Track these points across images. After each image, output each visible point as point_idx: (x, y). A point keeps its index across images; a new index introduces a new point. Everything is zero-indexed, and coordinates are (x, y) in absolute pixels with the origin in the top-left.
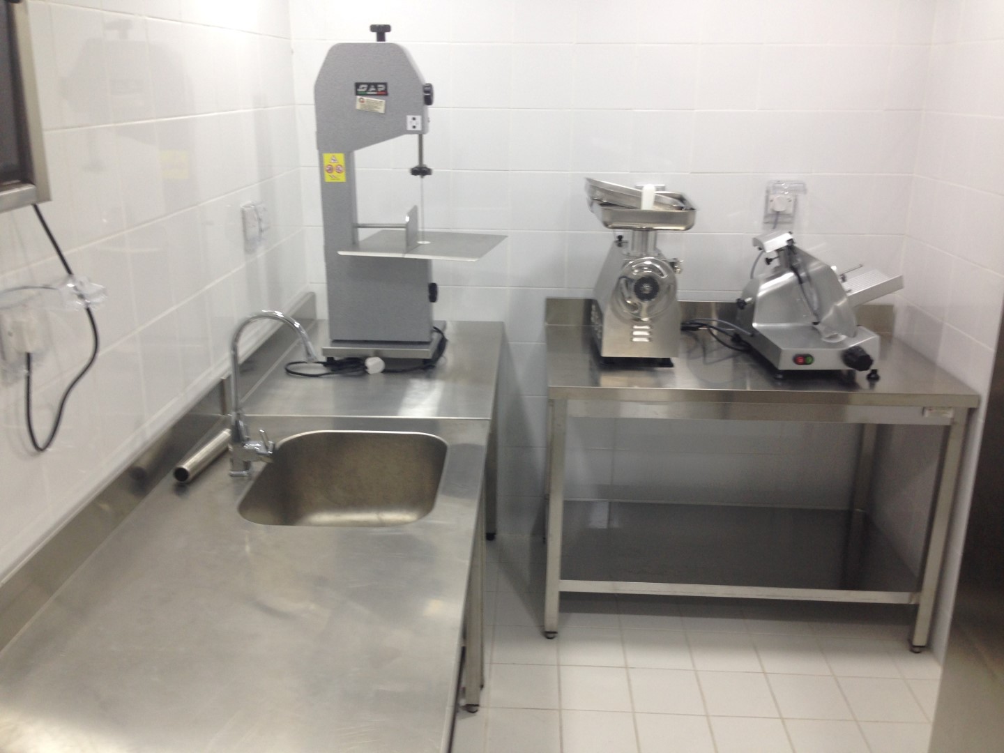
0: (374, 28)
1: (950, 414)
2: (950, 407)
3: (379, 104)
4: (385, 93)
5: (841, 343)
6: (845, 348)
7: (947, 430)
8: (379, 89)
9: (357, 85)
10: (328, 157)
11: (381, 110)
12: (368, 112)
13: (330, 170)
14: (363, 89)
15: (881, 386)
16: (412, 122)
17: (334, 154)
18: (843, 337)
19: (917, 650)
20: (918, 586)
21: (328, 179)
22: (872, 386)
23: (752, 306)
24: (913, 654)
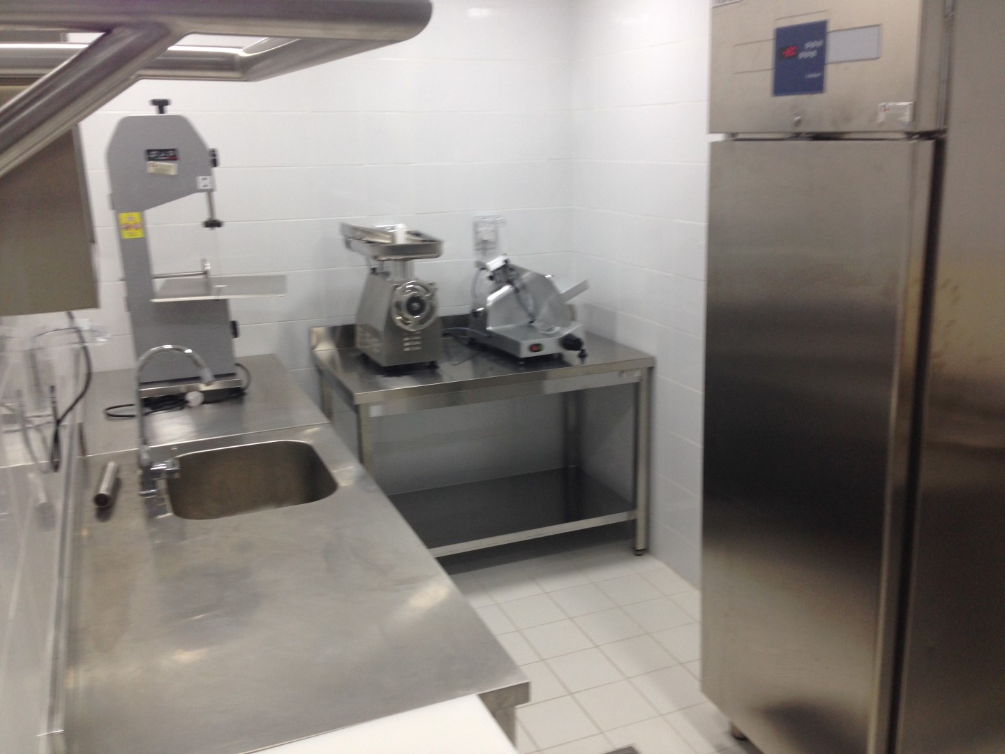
0: (155, 102)
1: (637, 374)
2: (638, 369)
3: (171, 168)
4: (173, 158)
5: (558, 333)
6: (560, 337)
7: (637, 386)
8: (169, 155)
9: (149, 151)
10: (124, 217)
11: (173, 172)
12: (161, 175)
13: (128, 227)
14: (153, 155)
15: (588, 361)
16: (202, 182)
17: (130, 214)
18: (557, 329)
19: (639, 553)
20: (633, 506)
21: (127, 235)
22: (583, 361)
23: (485, 314)
24: (639, 557)
